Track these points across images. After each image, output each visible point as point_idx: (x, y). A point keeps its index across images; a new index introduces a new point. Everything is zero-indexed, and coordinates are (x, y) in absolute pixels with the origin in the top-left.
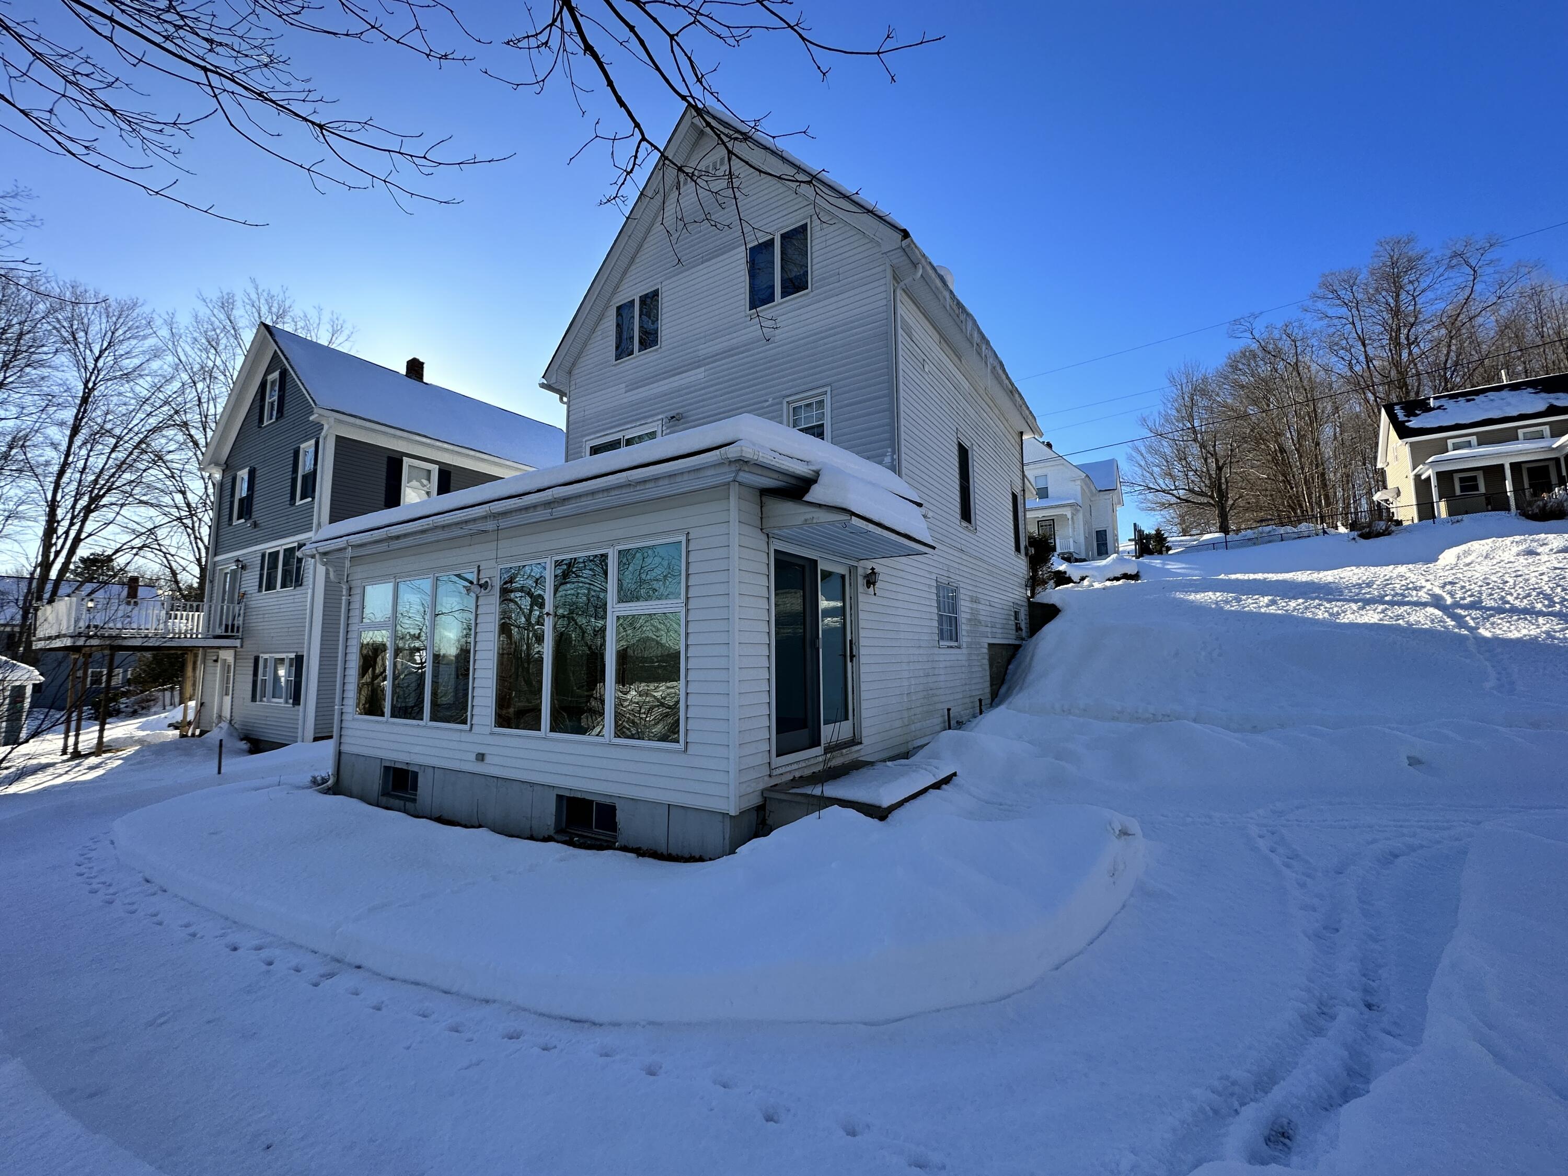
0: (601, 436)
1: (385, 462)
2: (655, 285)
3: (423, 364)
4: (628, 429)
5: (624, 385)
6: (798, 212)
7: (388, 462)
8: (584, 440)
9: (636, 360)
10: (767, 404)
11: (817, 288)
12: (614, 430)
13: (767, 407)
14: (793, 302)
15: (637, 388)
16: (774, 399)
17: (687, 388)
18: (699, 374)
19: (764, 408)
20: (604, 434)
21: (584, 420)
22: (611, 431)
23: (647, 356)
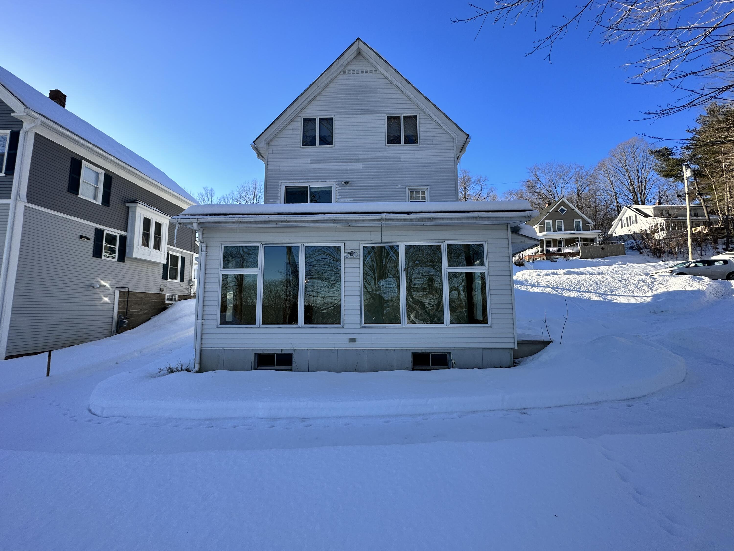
0: (293, 182)
1: (70, 161)
2: (331, 115)
3: (65, 96)
4: (313, 182)
5: (309, 159)
6: (413, 110)
7: (71, 161)
8: (280, 182)
9: (317, 149)
10: (398, 187)
11: (422, 144)
12: (303, 181)
13: (398, 188)
14: (410, 147)
15: (319, 163)
16: (401, 186)
17: (351, 170)
18: (359, 166)
19: (396, 188)
20: (295, 181)
21: (280, 171)
22: (300, 181)
23: (325, 148)
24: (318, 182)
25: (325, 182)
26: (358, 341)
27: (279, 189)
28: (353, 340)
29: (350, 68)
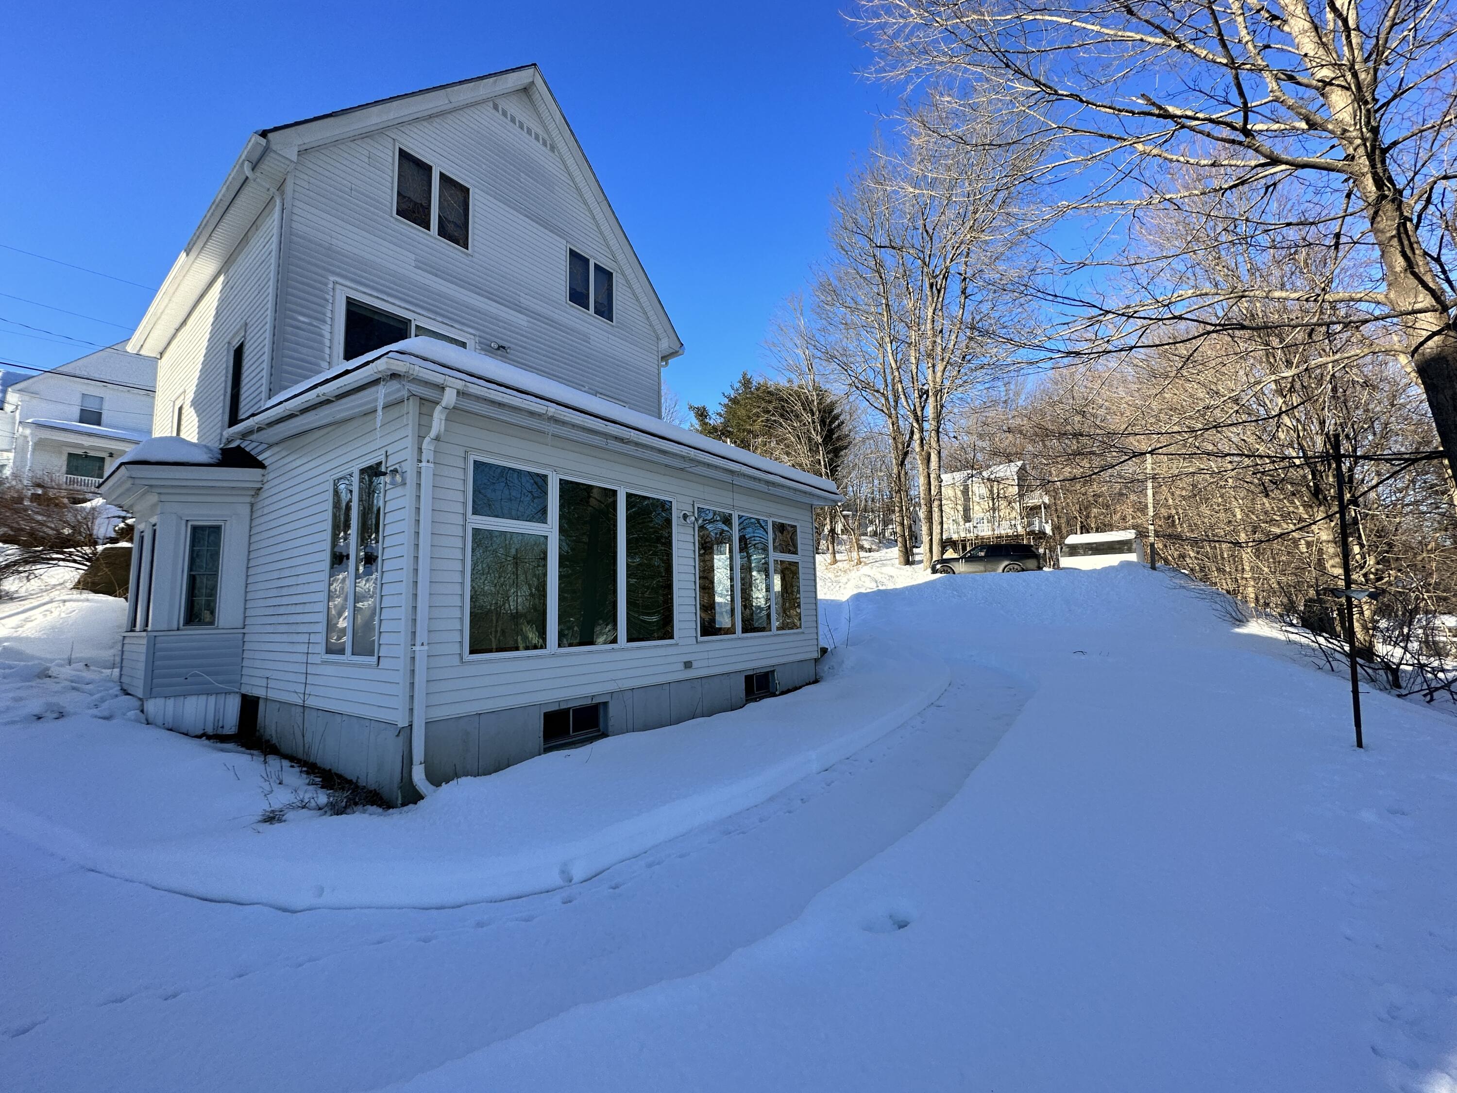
0: (371, 295)
2: (466, 181)
4: (422, 315)
5: (413, 256)
6: (607, 259)
8: (332, 279)
9: (429, 238)
11: (619, 327)
12: (395, 301)
14: (603, 323)
18: (522, 320)
20: (375, 294)
21: (329, 249)
22: (385, 297)
23: (451, 249)
24: (434, 319)
25: (452, 326)
26: (695, 665)
27: (328, 297)
28: (688, 665)
29: (502, 104)
